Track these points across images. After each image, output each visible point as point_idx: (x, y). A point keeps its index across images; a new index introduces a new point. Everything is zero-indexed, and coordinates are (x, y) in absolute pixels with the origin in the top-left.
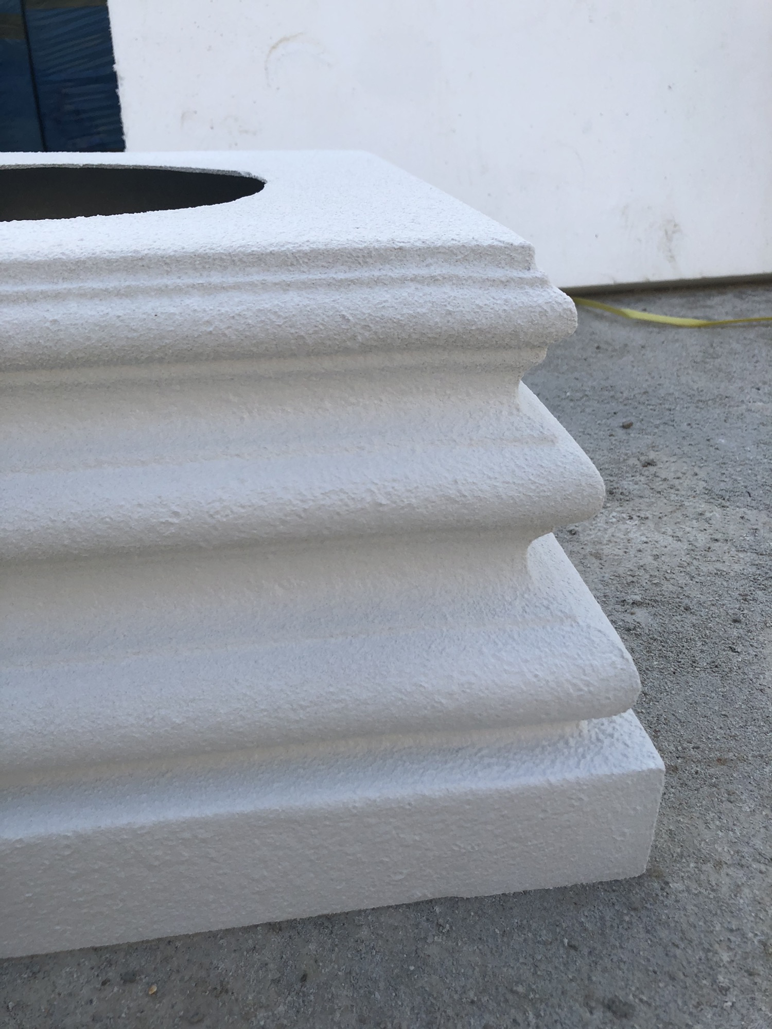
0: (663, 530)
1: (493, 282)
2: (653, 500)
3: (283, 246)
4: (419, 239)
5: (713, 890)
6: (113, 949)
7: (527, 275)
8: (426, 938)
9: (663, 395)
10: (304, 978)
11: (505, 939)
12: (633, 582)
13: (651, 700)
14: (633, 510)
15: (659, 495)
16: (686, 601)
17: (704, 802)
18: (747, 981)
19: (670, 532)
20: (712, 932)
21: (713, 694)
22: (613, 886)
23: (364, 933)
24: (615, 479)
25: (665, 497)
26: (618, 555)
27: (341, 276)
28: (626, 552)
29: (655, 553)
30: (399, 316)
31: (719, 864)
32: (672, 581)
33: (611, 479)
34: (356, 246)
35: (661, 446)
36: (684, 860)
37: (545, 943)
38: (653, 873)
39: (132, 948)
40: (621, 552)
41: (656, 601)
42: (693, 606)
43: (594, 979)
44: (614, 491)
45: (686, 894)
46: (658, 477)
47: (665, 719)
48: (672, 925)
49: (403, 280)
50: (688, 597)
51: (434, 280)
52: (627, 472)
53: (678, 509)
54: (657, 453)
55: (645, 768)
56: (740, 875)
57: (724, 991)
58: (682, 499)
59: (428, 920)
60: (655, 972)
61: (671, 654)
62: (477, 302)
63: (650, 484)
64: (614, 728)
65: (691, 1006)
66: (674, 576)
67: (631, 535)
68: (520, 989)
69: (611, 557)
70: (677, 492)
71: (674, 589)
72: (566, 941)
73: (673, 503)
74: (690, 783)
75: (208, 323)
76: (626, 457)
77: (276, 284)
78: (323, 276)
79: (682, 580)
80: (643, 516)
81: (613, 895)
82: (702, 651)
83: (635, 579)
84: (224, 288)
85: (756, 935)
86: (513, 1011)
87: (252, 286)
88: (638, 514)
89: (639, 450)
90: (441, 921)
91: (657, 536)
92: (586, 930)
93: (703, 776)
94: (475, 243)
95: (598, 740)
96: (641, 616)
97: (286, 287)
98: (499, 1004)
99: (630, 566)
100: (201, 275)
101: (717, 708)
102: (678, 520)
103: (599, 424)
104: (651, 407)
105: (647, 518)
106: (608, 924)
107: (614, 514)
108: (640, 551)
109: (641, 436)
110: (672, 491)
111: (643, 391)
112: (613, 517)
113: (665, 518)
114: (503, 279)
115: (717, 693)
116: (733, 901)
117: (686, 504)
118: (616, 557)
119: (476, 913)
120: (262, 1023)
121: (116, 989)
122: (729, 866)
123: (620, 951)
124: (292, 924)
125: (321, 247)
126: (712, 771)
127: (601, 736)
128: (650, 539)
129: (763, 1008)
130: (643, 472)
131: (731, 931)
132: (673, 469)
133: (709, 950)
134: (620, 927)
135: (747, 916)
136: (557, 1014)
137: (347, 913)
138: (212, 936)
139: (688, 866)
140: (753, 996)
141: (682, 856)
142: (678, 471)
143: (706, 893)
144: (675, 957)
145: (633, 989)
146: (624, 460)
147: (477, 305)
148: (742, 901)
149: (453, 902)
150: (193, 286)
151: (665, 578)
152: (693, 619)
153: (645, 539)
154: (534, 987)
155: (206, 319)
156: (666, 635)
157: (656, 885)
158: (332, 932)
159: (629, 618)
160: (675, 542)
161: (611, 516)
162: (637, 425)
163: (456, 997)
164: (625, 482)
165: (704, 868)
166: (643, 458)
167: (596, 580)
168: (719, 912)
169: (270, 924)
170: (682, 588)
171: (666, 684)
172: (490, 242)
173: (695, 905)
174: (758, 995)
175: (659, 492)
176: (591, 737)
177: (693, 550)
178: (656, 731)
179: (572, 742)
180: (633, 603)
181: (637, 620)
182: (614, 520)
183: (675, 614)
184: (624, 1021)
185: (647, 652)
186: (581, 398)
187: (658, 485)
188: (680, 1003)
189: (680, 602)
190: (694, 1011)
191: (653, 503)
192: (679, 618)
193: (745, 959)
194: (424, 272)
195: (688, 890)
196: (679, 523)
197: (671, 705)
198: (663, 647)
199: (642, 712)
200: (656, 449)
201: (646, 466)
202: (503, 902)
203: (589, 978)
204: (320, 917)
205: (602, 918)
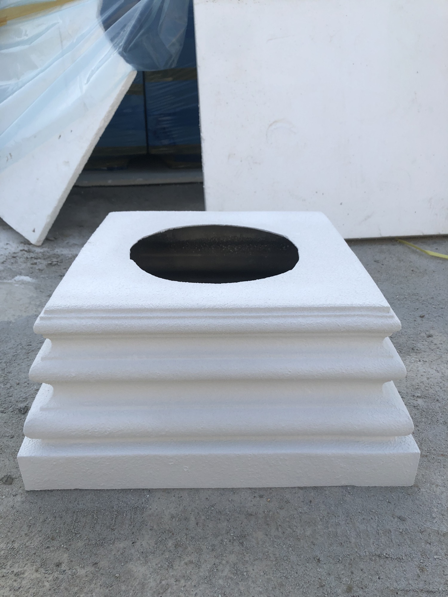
0: (432, 367)
1: (378, 316)
2: (430, 353)
3: (323, 305)
4: (359, 304)
5: (434, 492)
6: (255, 489)
7: (388, 315)
8: (345, 495)
9: (440, 300)
10: (311, 502)
11: (369, 498)
12: (418, 388)
13: (420, 433)
14: (421, 357)
15: (432, 351)
16: (438, 397)
17: (435, 467)
18: (441, 517)
19: (435, 368)
20: (432, 503)
21: (443, 433)
22: (403, 488)
23: (327, 492)
24: (415, 342)
25: (435, 353)
26: (413, 377)
27: (338, 314)
28: (416, 376)
29: (428, 377)
30: (353, 326)
31: (437, 486)
32: (433, 389)
33: (413, 342)
34: (342, 306)
35: (436, 328)
36: (426, 483)
37: (381, 500)
38: (416, 486)
39: (260, 489)
40: (415, 376)
41: (426, 397)
42: (440, 399)
43: (395, 511)
44: (414, 348)
45: (425, 493)
46: (433, 343)
47: (425, 440)
48: (420, 500)
49: (354, 315)
50: (439, 396)
51: (362, 316)
52: (420, 340)
53: (439, 358)
54: (434, 331)
55: (414, 452)
56: (444, 489)
57: (434, 518)
58: (442, 354)
59: (345, 491)
60: (414, 511)
61: (429, 417)
62: (374, 322)
63: (429, 346)
64: (405, 440)
65: (423, 521)
66: (434, 387)
67: (419, 368)
68: (373, 511)
69: (411, 377)
70: (440, 350)
71: (434, 392)
72: (387, 501)
73: (437, 355)
74: (431, 461)
75: (304, 325)
76: (420, 332)
77: (321, 316)
78: (333, 314)
79: (438, 389)
80: (424, 360)
81: (402, 490)
82: (441, 417)
83: (419, 387)
84: (308, 316)
85: (446, 505)
86: (371, 516)
87: (315, 316)
88: (423, 360)
89: (426, 329)
90: (350, 491)
91: (429, 370)
92: (393, 498)
93: (436, 459)
94: (374, 306)
95: (400, 442)
96: (420, 402)
97: (323, 316)
98: (367, 514)
99: (418, 382)
100: (302, 312)
101: (444, 438)
102: (439, 363)
103: (410, 314)
104: (434, 306)
105: (426, 361)
106: (400, 498)
107: (413, 358)
108: (422, 375)
109: (428, 322)
110: (438, 350)
111: (432, 297)
112: (413, 360)
113: (434, 362)
114: (381, 316)
115: (445, 432)
116: (440, 496)
117: (443, 356)
118: (412, 377)
119: (360, 491)
120: (300, 511)
121: (258, 499)
122: (440, 486)
123: (403, 505)
124: (305, 488)
125: (333, 306)
126: (439, 458)
127: (401, 442)
128: (426, 371)
129: (445, 524)
130: (427, 340)
131: (438, 504)
132: (439, 339)
133: (431, 508)
134: (404, 499)
135: (444, 500)
136: (384, 518)
137: (321, 487)
138: (282, 488)
139: (427, 485)
140: (442, 520)
141: (425, 482)
142: (441, 340)
143: (432, 493)
144: (420, 508)
145: (407, 515)
146: (420, 334)
147: (374, 323)
148: (443, 496)
149: (353, 487)
150: (300, 315)
151: (431, 387)
152: (439, 405)
153: (424, 371)
154: (377, 511)
155: (303, 324)
156: (428, 410)
157: (416, 489)
158: (317, 491)
159: (415, 402)
160: (436, 373)
161: (412, 359)
162: (427, 316)
163: (355, 511)
164: (419, 344)
165: (432, 486)
166: (427, 333)
167: (404, 386)
168: (435, 498)
169: (299, 487)
170: (437, 392)
171: (426, 427)
172: (378, 306)
173: (428, 496)
174: (444, 520)
175: (433, 350)
176: (398, 442)
177: (443, 377)
178: (421, 443)
179: (392, 443)
180: (417, 397)
181: (418, 403)
182: (413, 361)
183: (433, 402)
184: (404, 522)
185: (421, 415)
186: (403, 299)
187: (433, 347)
188: (420, 519)
189: (435, 398)
190: (424, 522)
191: (429, 355)
192: (434, 404)
193: (441, 511)
194: (360, 313)
195: (426, 491)
196: (439, 364)
197: (427, 435)
198: (427, 414)
199: (417, 436)
200: (433, 329)
201: (428, 337)
202: (368, 489)
203: (394, 510)
204: (313, 487)
205: (399, 496)
